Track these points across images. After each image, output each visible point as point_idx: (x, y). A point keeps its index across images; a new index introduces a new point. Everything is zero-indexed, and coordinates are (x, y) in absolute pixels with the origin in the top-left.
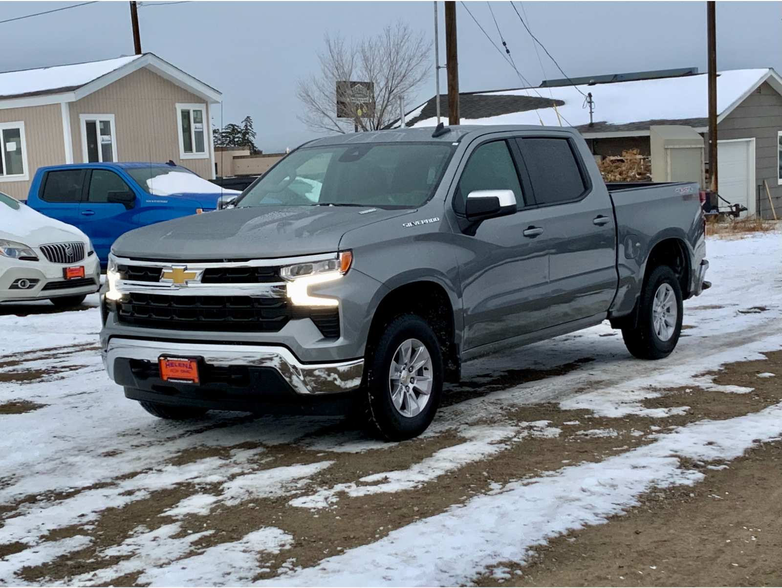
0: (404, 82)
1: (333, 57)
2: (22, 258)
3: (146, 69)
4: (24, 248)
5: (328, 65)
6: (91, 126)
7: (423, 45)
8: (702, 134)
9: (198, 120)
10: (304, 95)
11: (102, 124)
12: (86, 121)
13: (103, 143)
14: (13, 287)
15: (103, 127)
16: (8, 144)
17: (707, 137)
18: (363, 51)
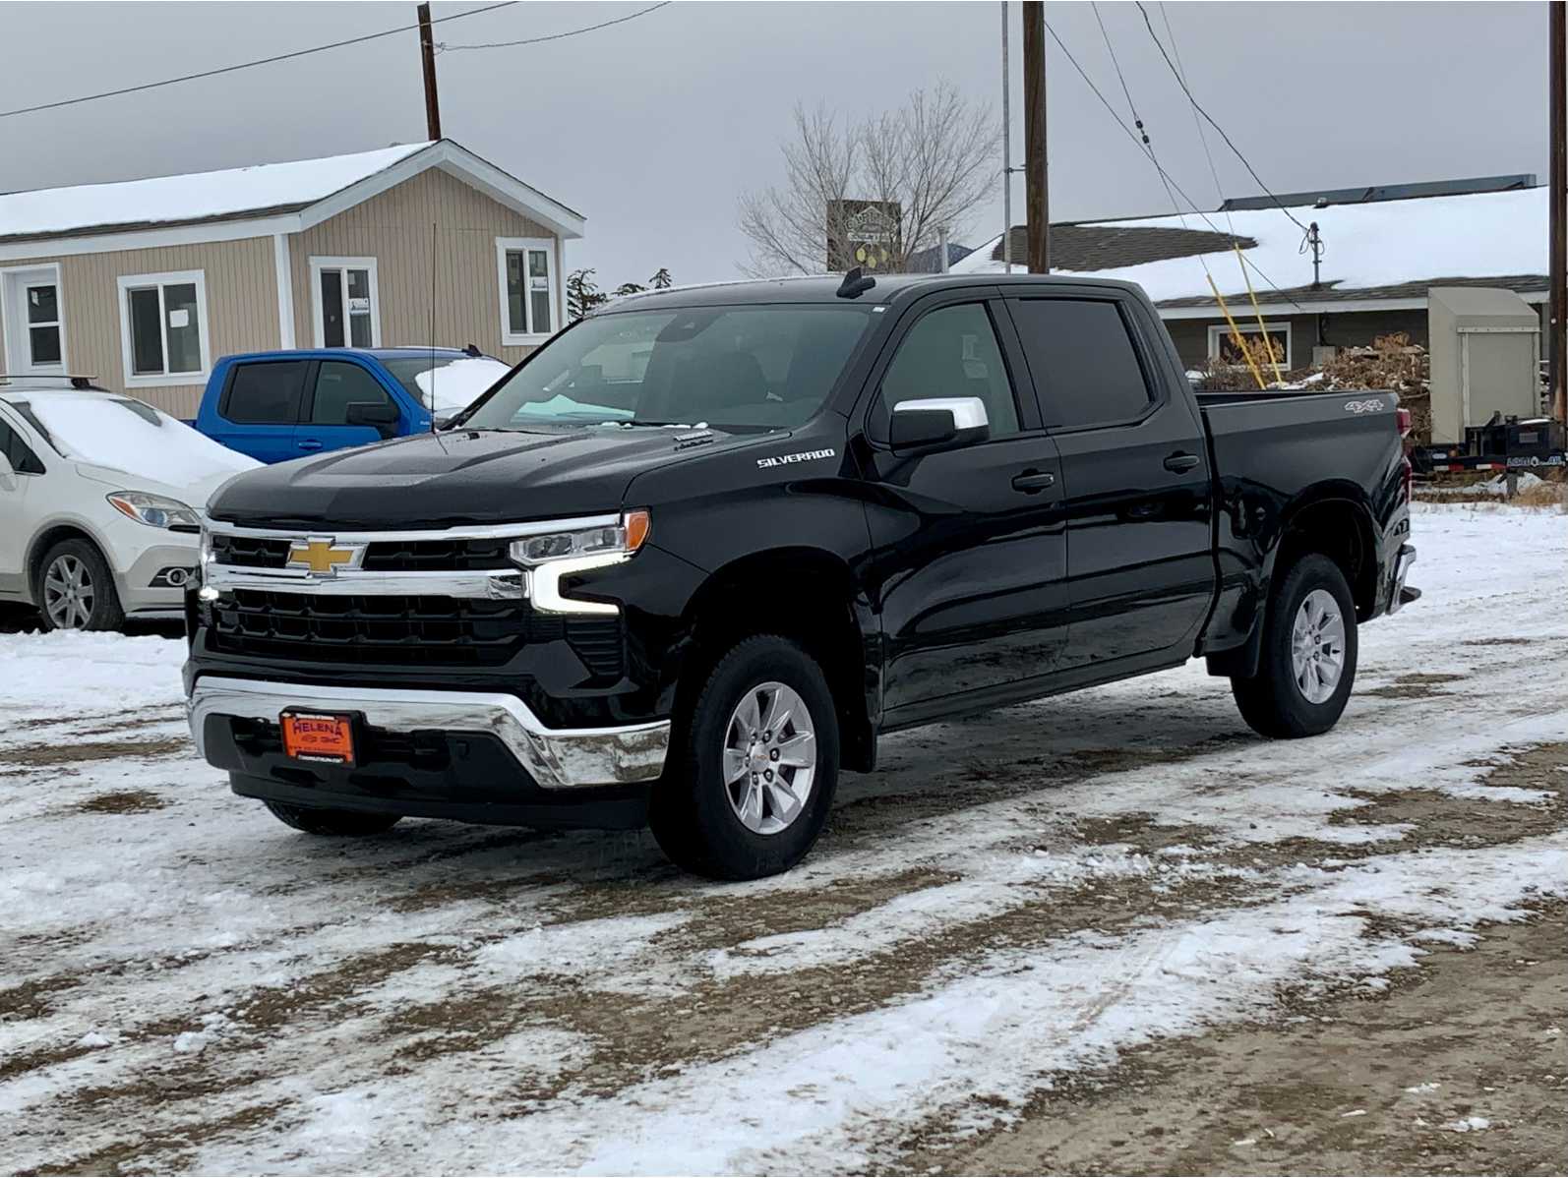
0: (950, 201)
1: (810, 151)
2: (174, 528)
3: (439, 170)
4: (180, 508)
5: (800, 166)
6: (331, 280)
7: (987, 129)
8: (1537, 307)
9: (539, 271)
10: (754, 224)
11: (353, 275)
12: (322, 270)
13: (353, 312)
14: (156, 583)
15: (353, 283)
16: (173, 314)
17: (1546, 313)
18: (870, 139)
